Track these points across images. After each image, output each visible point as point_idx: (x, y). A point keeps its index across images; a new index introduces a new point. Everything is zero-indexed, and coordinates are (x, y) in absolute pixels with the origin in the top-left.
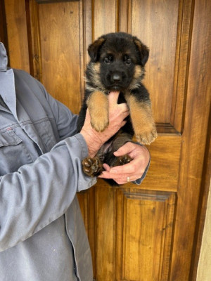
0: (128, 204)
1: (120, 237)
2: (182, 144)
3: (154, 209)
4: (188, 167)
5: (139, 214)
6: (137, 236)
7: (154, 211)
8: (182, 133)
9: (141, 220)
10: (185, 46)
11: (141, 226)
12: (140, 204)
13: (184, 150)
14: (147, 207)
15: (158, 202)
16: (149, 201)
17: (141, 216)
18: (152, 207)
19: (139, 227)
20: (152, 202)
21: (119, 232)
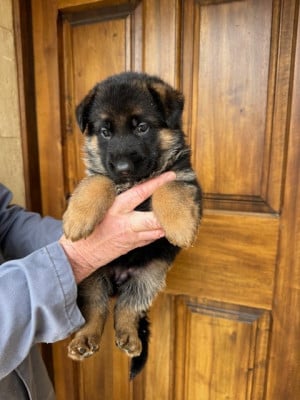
0: (193, 322)
1: (180, 372)
2: (280, 231)
3: (235, 334)
4: (291, 270)
5: (209, 340)
6: (207, 375)
7: (233, 337)
8: (280, 213)
9: (213, 350)
10: (284, 74)
11: (213, 359)
12: (211, 324)
13: (285, 242)
14: (223, 330)
15: (240, 324)
16: (226, 320)
17: (213, 344)
18: (231, 331)
19: (209, 359)
20: (231, 322)
21: (180, 364)
